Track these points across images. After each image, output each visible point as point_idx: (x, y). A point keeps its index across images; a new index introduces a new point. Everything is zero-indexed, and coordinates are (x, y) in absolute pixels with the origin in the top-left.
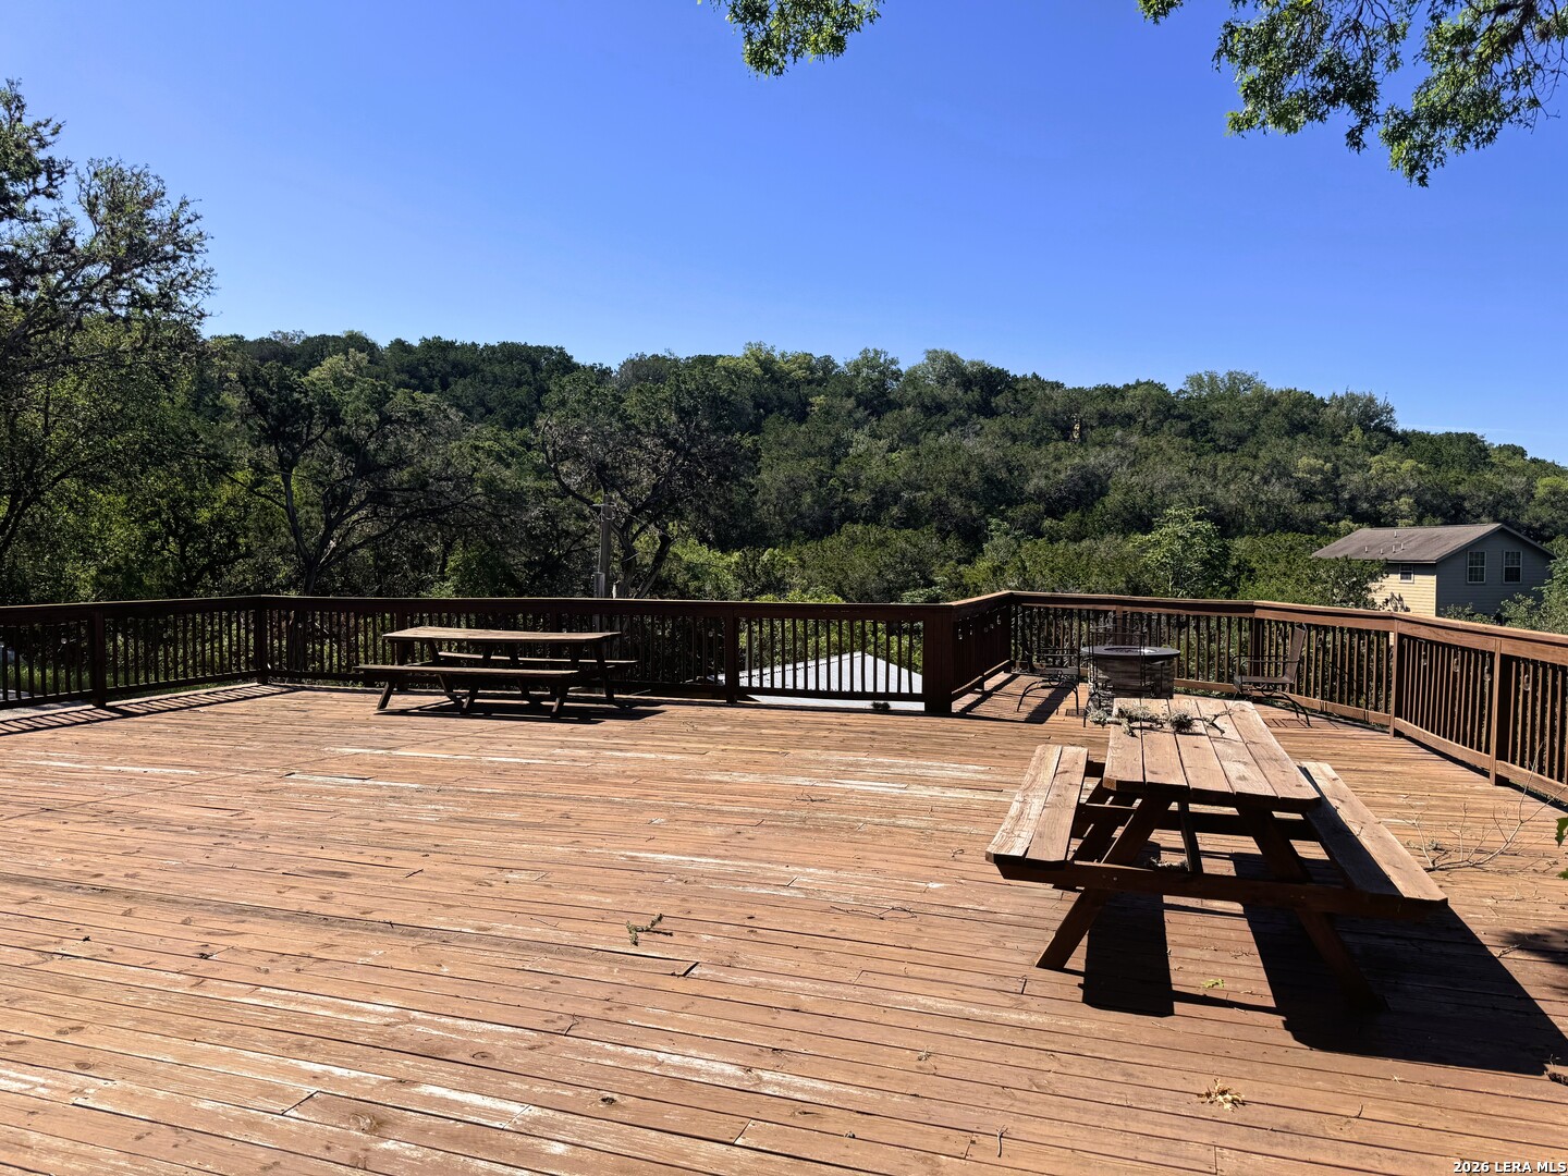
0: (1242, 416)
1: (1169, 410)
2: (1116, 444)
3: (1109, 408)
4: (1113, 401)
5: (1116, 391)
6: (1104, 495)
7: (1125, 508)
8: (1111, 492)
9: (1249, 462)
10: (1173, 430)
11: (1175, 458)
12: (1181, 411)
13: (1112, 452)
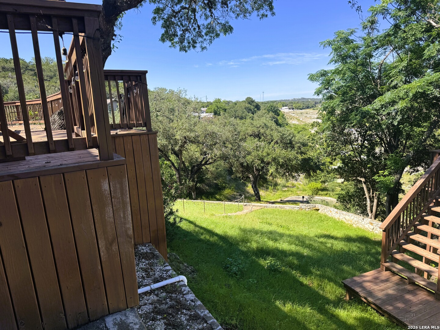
0: (51, 71)
1: (27, 68)
2: (10, 77)
3: (5, 66)
4: (7, 63)
5: (7, 60)
6: (7, 93)
7: (15, 97)
8: (9, 92)
9: (54, 84)
10: (29, 74)
11: (30, 82)
12: (31, 68)
13: (8, 80)
